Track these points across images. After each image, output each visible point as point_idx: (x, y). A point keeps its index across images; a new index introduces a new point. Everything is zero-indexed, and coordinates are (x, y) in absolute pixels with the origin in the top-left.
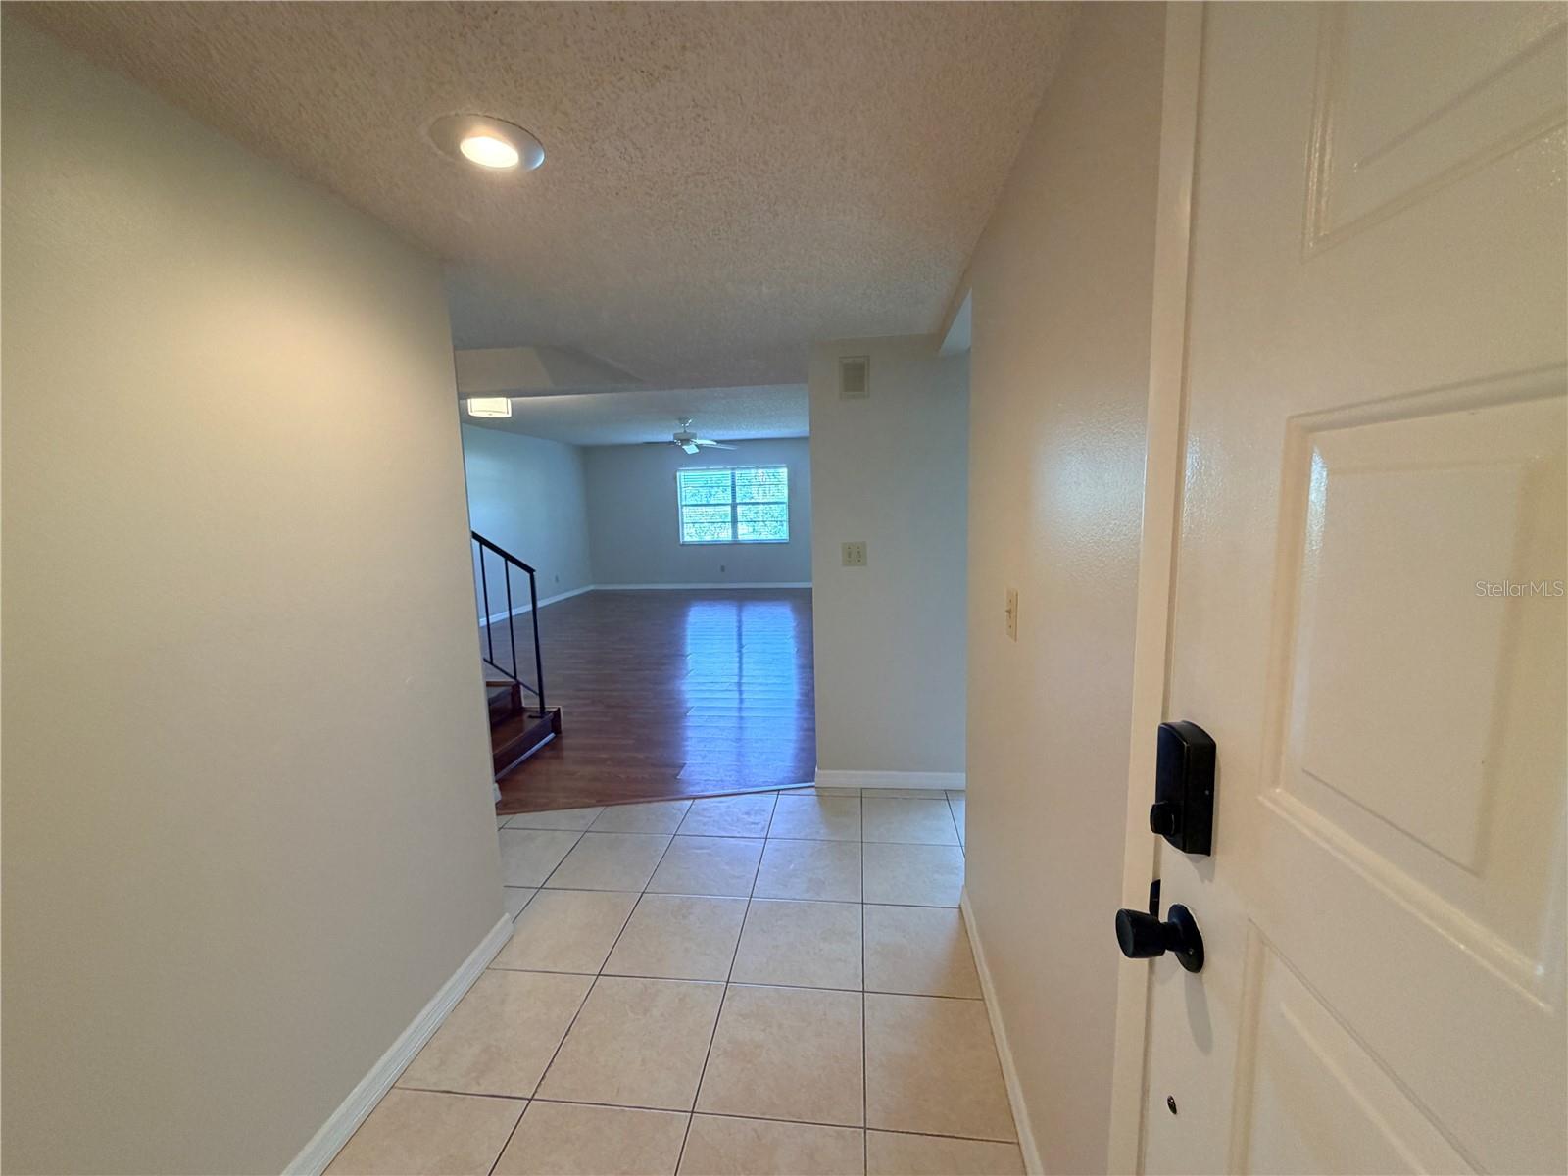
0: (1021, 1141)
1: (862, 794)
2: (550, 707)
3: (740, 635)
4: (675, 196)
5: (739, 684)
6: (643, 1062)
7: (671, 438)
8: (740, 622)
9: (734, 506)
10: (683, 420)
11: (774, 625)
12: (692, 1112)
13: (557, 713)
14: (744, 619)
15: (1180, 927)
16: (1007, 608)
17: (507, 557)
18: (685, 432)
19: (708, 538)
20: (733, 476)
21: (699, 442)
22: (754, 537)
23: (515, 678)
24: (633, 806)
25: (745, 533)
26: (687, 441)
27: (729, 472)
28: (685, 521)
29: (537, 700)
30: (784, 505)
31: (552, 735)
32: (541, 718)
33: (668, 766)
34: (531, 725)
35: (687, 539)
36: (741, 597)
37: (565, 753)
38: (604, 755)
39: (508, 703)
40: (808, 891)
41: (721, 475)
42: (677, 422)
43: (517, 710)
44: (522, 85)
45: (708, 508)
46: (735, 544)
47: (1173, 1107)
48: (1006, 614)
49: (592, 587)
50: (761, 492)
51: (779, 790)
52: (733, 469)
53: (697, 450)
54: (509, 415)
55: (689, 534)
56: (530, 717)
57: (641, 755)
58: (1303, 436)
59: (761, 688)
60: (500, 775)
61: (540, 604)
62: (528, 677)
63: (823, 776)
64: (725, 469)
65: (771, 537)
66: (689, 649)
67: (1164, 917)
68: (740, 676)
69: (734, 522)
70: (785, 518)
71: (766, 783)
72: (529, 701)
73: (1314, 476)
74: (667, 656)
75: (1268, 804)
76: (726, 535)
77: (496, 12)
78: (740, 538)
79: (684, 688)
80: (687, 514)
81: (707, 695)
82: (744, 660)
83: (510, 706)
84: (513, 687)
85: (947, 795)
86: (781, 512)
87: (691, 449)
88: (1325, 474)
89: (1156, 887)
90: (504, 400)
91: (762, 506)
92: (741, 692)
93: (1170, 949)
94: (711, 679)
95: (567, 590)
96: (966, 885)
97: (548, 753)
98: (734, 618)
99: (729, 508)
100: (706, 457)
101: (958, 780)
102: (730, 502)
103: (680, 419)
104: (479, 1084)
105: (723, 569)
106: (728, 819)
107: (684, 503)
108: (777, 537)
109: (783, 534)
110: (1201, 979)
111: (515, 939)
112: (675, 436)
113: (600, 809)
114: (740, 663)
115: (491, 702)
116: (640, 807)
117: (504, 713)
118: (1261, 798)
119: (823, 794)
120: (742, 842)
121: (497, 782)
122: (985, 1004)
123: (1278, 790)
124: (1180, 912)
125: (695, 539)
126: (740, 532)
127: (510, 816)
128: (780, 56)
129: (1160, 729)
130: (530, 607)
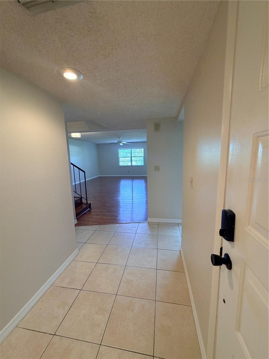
0: (192, 306)
1: (158, 224)
2: (89, 202)
3: (132, 187)
4: (113, 85)
5: (132, 198)
6: (106, 283)
7: (117, 142)
8: (132, 184)
9: (131, 157)
10: (119, 138)
11: (140, 185)
12: (116, 295)
13: (90, 204)
14: (133, 183)
15: (226, 259)
16: (190, 181)
17: (79, 169)
18: (120, 140)
19: (126, 165)
20: (131, 151)
21: (123, 143)
22: (136, 164)
23: (81, 196)
24: (106, 225)
25: (134, 164)
26: (120, 142)
27: (130, 150)
28: (120, 161)
29: (86, 201)
30: (143, 157)
31: (89, 209)
32: (87, 205)
33: (114, 216)
34: (84, 206)
36: (133, 178)
37: (92, 213)
38: (100, 214)
39: (79, 201)
40: (145, 246)
41: (129, 150)
42: (118, 138)
43: (81, 203)
44: (76, 60)
45: (126, 158)
46: (132, 166)
47: (224, 302)
48: (190, 183)
49: (99, 176)
50: (138, 154)
51: (139, 222)
53: (123, 145)
54: (80, 137)
55: (121, 164)
56: (84, 205)
57: (109, 214)
58: (257, 138)
59: (136, 199)
60: (77, 217)
61: (86, 180)
62: (84, 196)
63: (150, 220)
65: (140, 164)
66: (121, 190)
67: (223, 256)
68: (132, 196)
69: (131, 161)
70: (143, 160)
71: (136, 221)
72: (84, 201)
73: (259, 149)
74: (116, 191)
75: (247, 230)
76: (130, 164)
77: (69, 42)
78: (133, 165)
79: (119, 199)
80: (121, 159)
81: (124, 200)
82: (133, 192)
83: (80, 202)
84: (81, 198)
85: (178, 224)
86: (142, 159)
87: (121, 144)
88: (262, 148)
89: (221, 249)
90: (79, 133)
91: (138, 157)
92: (132, 200)
93: (224, 264)
94: (125, 197)
95: (95, 176)
96: (181, 246)
97: (88, 213)
98: (131, 183)
99: (130, 158)
100: (125, 146)
101: (180, 221)
103: (119, 137)
104: (70, 286)
105: (129, 172)
106: (128, 229)
107: (120, 157)
108: (141, 164)
109: (143, 164)
110: (231, 272)
111: (79, 254)
112: (118, 141)
113: (99, 226)
114: (133, 193)
115: (75, 201)
116: (108, 225)
117: (78, 204)
118: (245, 229)
119: (149, 224)
120: (131, 234)
121: (77, 219)
122: (185, 273)
123: (250, 227)
124: (227, 255)
125: (123, 165)
126: (133, 163)
127: (79, 227)
128: (135, 50)
129: (222, 211)
130: (84, 181)
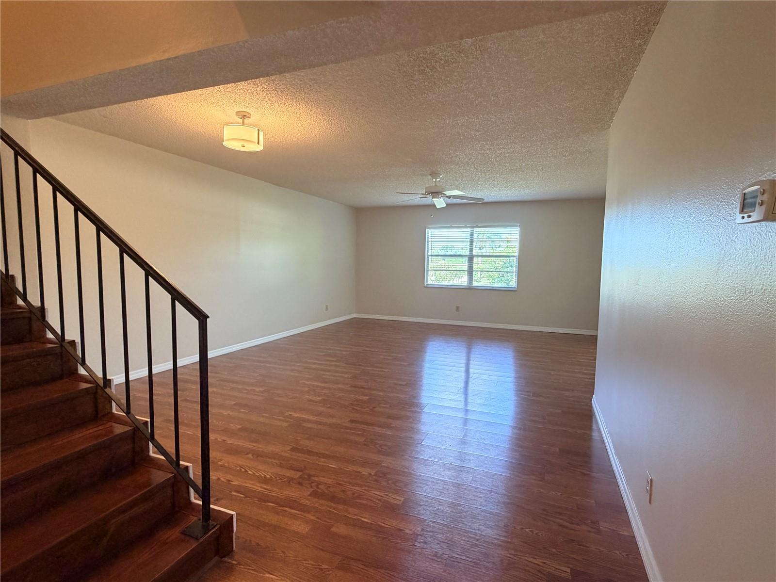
9: (471, 258)
10: (434, 174)
18: (436, 185)
19: (445, 283)
20: (472, 234)
21: (446, 197)
25: (481, 281)
26: (437, 195)
27: (468, 230)
28: (430, 267)
30: (515, 258)
35: (430, 282)
36: (472, 334)
41: (462, 232)
42: (429, 175)
46: (471, 289)
49: (355, 315)
52: (473, 227)
53: (444, 205)
55: (432, 279)
64: (466, 227)
65: (501, 285)
69: (470, 272)
70: (515, 269)
76: (462, 281)
78: (475, 284)
80: (432, 263)
86: (512, 264)
87: (439, 203)
91: (494, 259)
95: (325, 320)
99: (467, 259)
100: (452, 213)
102: (468, 254)
103: (432, 172)
105: (458, 309)
107: (429, 254)
108: (509, 285)
109: (513, 283)
125: (437, 283)
126: (475, 279)
